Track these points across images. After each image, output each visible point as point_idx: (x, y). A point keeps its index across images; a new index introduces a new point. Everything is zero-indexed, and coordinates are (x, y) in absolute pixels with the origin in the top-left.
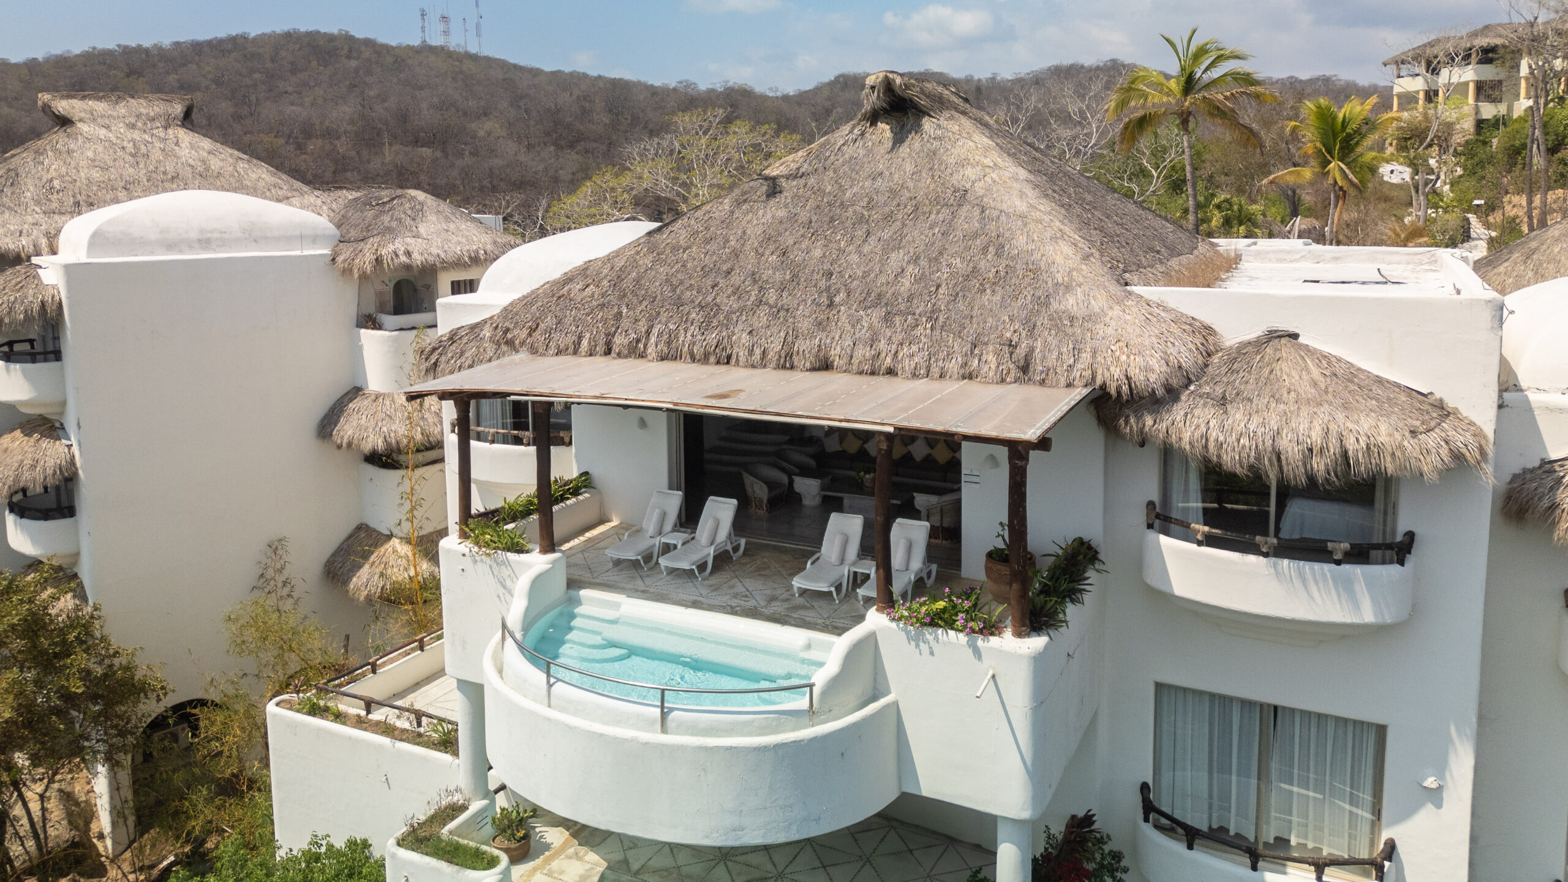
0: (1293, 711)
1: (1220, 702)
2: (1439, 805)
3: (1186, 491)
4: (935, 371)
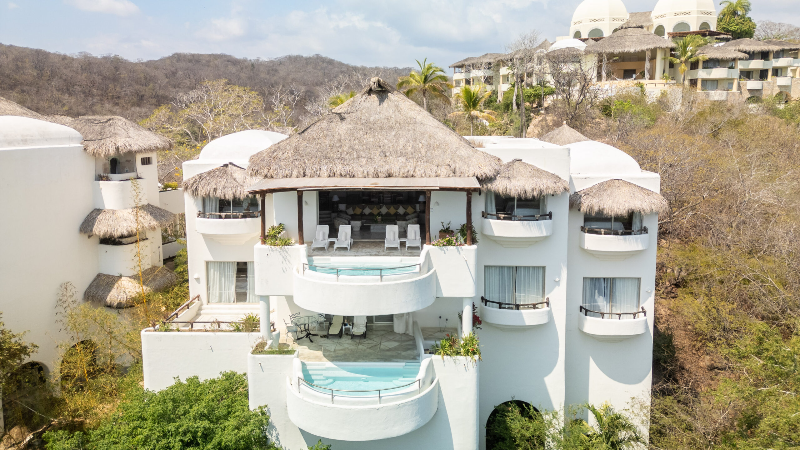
0: (521, 267)
1: (502, 268)
2: (559, 286)
3: (492, 209)
4: (428, 175)
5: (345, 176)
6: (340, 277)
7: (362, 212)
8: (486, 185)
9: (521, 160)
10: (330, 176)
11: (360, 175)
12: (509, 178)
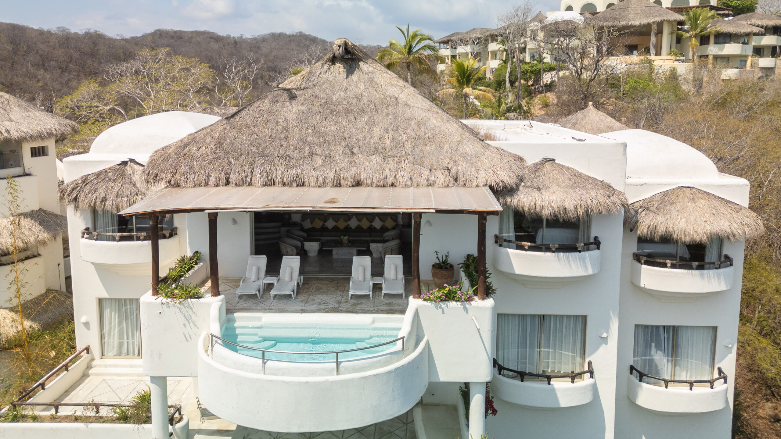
0: (550, 316)
1: (523, 317)
2: (606, 344)
3: (509, 228)
4: (415, 184)
5: (290, 185)
6: (269, 363)
7: (324, 225)
8: (504, 198)
9: (554, 160)
10: (265, 185)
11: (313, 184)
12: (539, 189)
